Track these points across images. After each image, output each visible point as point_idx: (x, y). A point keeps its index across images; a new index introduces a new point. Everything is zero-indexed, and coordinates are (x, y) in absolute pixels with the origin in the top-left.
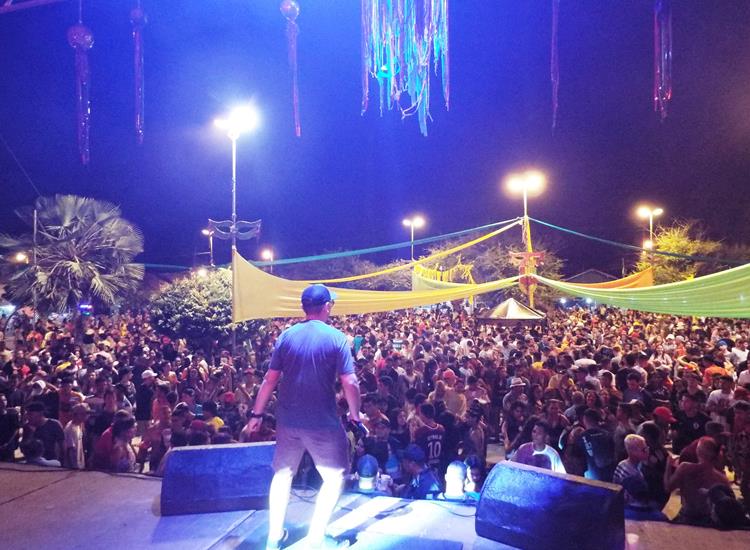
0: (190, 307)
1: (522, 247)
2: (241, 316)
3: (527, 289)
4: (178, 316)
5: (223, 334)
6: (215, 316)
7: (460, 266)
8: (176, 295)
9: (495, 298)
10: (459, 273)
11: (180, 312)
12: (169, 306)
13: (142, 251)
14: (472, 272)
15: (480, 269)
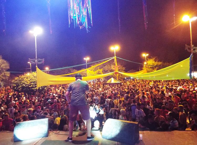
0: (24, 83)
1: (114, 64)
2: (39, 85)
3: (116, 75)
4: (21, 86)
5: (34, 91)
6: (32, 85)
7: (99, 70)
8: (20, 80)
9: (108, 78)
10: (99, 71)
11: (21, 85)
12: (18, 83)
13: (9, 68)
14: (102, 71)
15: (104, 70)
